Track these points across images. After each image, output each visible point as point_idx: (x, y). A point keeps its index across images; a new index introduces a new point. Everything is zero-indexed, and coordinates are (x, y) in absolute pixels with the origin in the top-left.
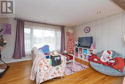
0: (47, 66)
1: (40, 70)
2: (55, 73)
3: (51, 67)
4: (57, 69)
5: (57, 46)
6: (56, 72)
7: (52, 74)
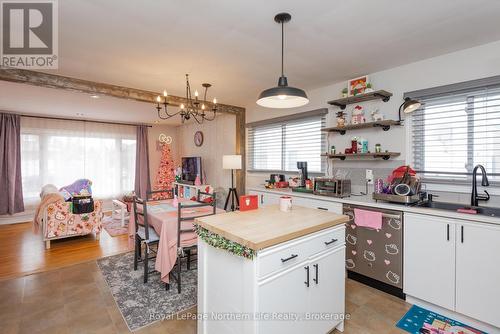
0: (63, 213)
1: (49, 219)
2: (79, 226)
3: (71, 214)
4: (86, 219)
5: (124, 181)
6: (83, 224)
7: (74, 227)
